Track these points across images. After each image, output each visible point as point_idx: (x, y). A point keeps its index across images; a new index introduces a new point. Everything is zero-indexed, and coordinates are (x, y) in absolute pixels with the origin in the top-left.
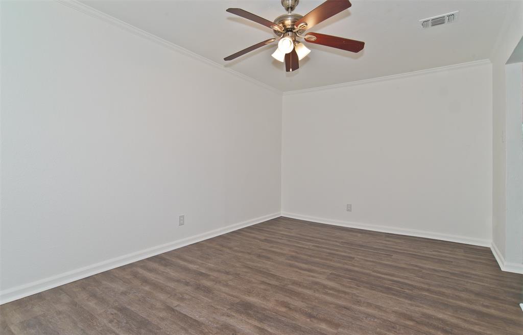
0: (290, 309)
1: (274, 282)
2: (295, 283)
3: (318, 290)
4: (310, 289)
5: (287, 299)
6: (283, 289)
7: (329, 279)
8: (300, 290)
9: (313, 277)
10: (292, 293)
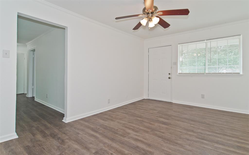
0: (149, 123)
1: (158, 133)
2: (147, 132)
3: (137, 128)
4: (140, 129)
5: (150, 125)
6: (153, 130)
7: (129, 134)
8: (145, 129)
9: (136, 135)
10: (148, 128)
